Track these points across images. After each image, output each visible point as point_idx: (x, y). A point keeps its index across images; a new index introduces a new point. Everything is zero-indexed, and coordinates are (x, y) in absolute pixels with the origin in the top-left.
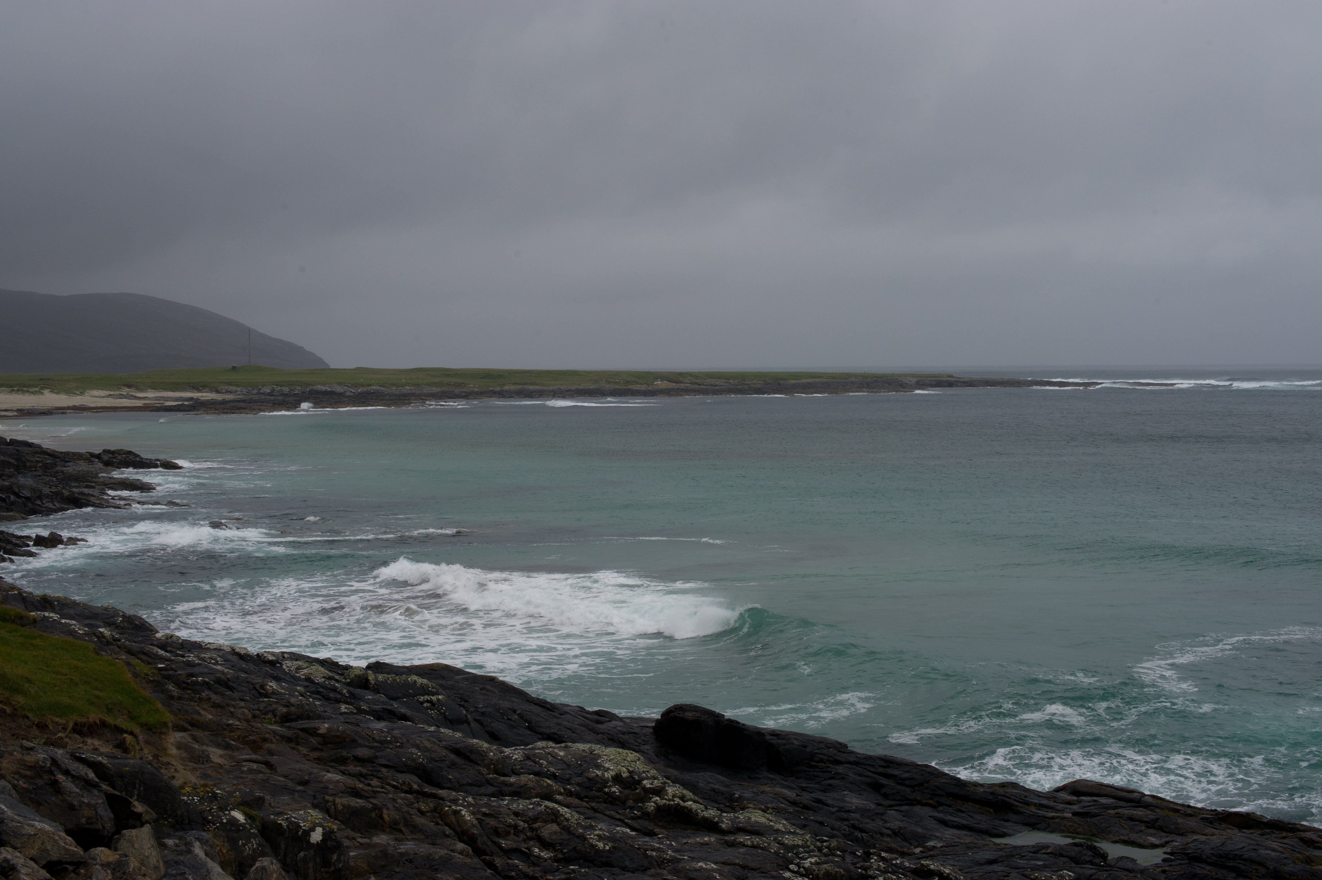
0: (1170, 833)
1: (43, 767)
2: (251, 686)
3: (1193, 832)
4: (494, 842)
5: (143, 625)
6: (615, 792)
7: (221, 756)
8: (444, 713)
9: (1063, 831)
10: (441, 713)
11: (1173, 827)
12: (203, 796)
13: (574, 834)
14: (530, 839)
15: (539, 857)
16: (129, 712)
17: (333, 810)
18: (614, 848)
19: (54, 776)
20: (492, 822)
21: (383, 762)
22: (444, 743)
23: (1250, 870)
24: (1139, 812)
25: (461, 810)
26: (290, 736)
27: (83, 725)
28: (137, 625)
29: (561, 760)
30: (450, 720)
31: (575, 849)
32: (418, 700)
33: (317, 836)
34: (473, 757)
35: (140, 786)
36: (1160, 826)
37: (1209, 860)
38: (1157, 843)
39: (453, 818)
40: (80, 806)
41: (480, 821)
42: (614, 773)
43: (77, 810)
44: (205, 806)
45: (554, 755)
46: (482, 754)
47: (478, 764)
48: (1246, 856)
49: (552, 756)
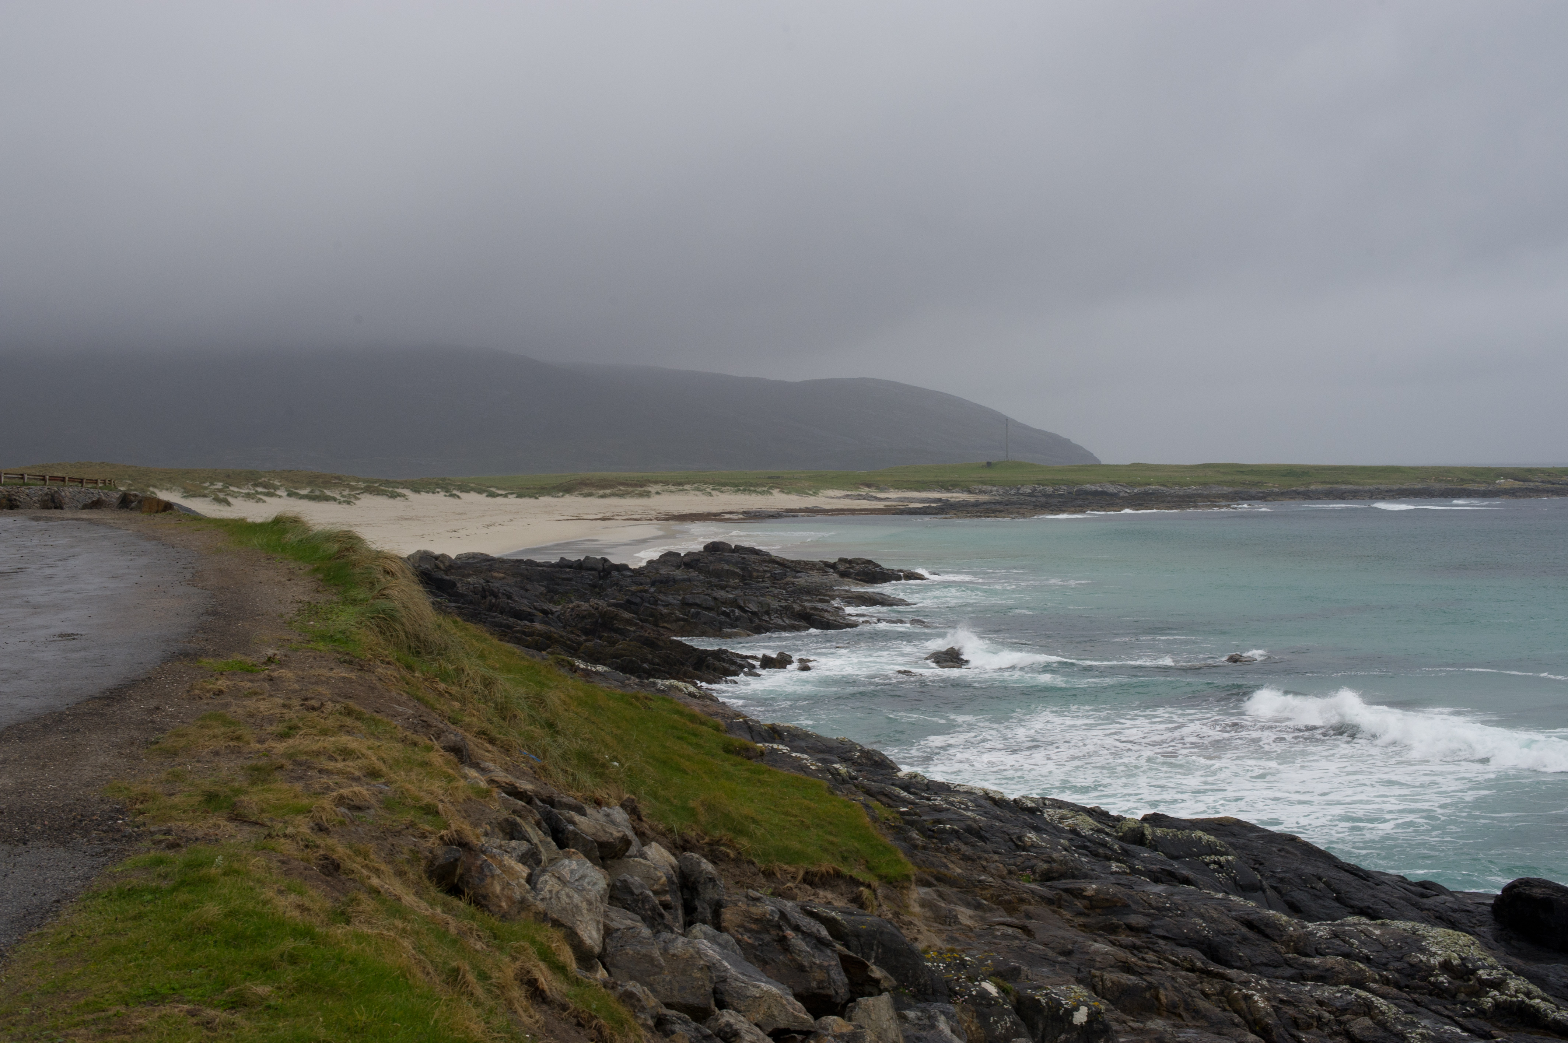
1: (771, 921)
2: (1007, 837)
4: (1293, 1036)
5: (883, 761)
6: (1443, 983)
7: (971, 917)
8: (1234, 878)
10: (1230, 877)
12: (950, 963)
13: (1391, 1031)
16: (867, 862)
17: (1100, 987)
19: (783, 931)
20: (1291, 1011)
21: (1161, 932)
22: (1234, 913)
25: (1253, 995)
26: (1051, 897)
27: (814, 875)
28: (876, 762)
29: (1375, 940)
30: (1241, 886)
32: (1203, 861)
33: (1080, 1017)
34: (1268, 931)
35: (878, 948)
39: (1243, 1004)
40: (811, 967)
41: (1276, 1009)
42: (1442, 959)
43: (807, 971)
44: (952, 975)
45: (1367, 933)
46: (1280, 929)
47: (1274, 940)
49: (1365, 935)
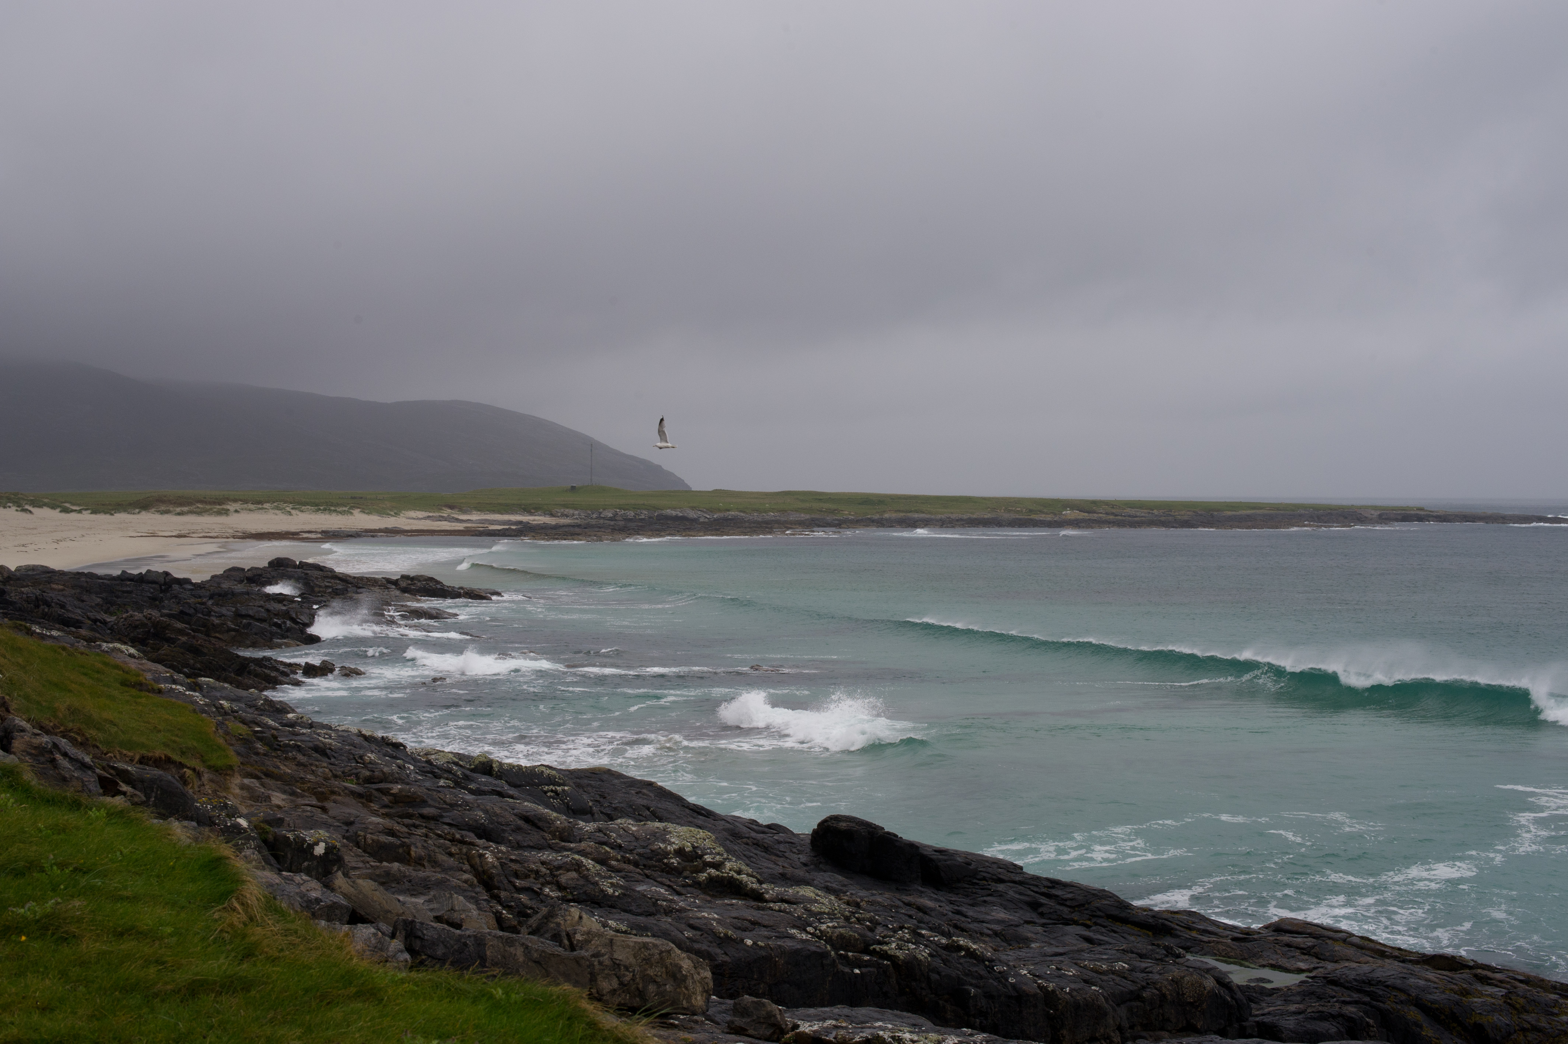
0: (1324, 960)
2: (352, 756)
3: (1347, 960)
4: (510, 882)
6: (673, 863)
7: (283, 800)
8: (567, 804)
9: (1215, 955)
10: (564, 803)
11: (1327, 954)
12: (216, 805)
13: (589, 881)
14: (549, 883)
15: (547, 896)
16: (202, 756)
18: (624, 895)
19: (53, 755)
20: (515, 866)
21: (447, 820)
23: (1389, 995)
24: (1299, 940)
25: (486, 854)
26: (361, 792)
27: (149, 759)
28: (277, 709)
29: (631, 834)
30: (573, 810)
31: (585, 892)
32: (542, 790)
33: (320, 850)
34: (540, 824)
35: (157, 790)
36: (1315, 953)
37: (1347, 985)
38: (1304, 968)
39: (477, 860)
40: (71, 778)
41: (502, 865)
42: (677, 847)
44: (215, 812)
45: (626, 829)
46: (550, 822)
47: (544, 831)
48: (1389, 983)
49: (624, 830)
